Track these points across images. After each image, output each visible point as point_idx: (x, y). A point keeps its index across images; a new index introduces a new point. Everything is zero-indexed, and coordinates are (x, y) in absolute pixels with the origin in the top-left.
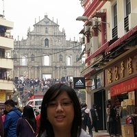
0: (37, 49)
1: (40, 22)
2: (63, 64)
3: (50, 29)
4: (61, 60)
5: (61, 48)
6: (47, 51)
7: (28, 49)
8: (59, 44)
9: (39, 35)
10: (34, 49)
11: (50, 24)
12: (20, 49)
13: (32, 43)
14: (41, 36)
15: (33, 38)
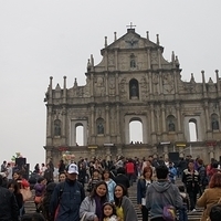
0: (111, 105)
1: (117, 42)
2: (177, 138)
3: (140, 58)
4: (172, 127)
5: (170, 98)
6: (136, 109)
7: (88, 105)
8: (163, 90)
9: (114, 73)
10: (104, 104)
11: (141, 45)
12: (68, 106)
13: (99, 91)
14: (120, 73)
15: (100, 79)
